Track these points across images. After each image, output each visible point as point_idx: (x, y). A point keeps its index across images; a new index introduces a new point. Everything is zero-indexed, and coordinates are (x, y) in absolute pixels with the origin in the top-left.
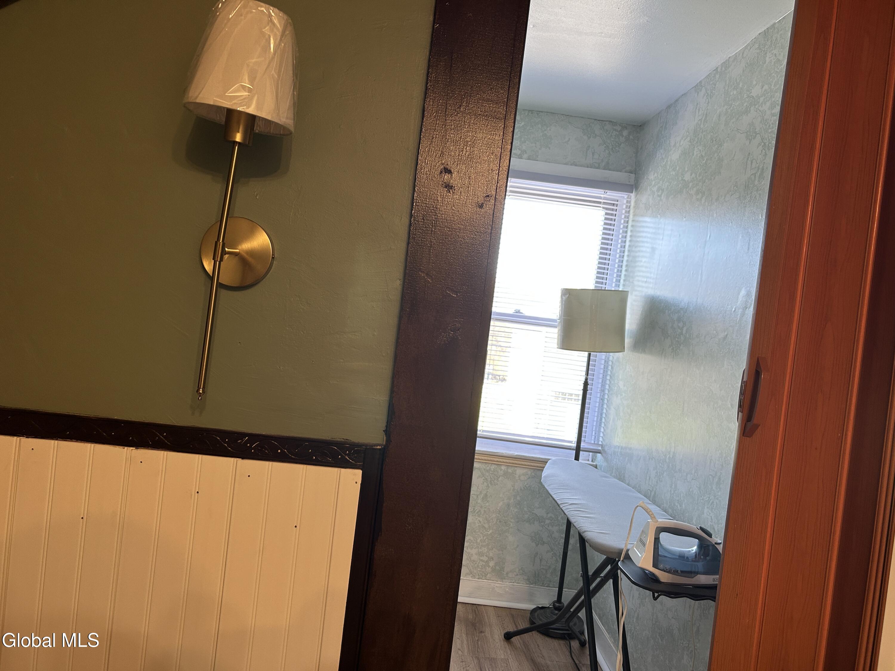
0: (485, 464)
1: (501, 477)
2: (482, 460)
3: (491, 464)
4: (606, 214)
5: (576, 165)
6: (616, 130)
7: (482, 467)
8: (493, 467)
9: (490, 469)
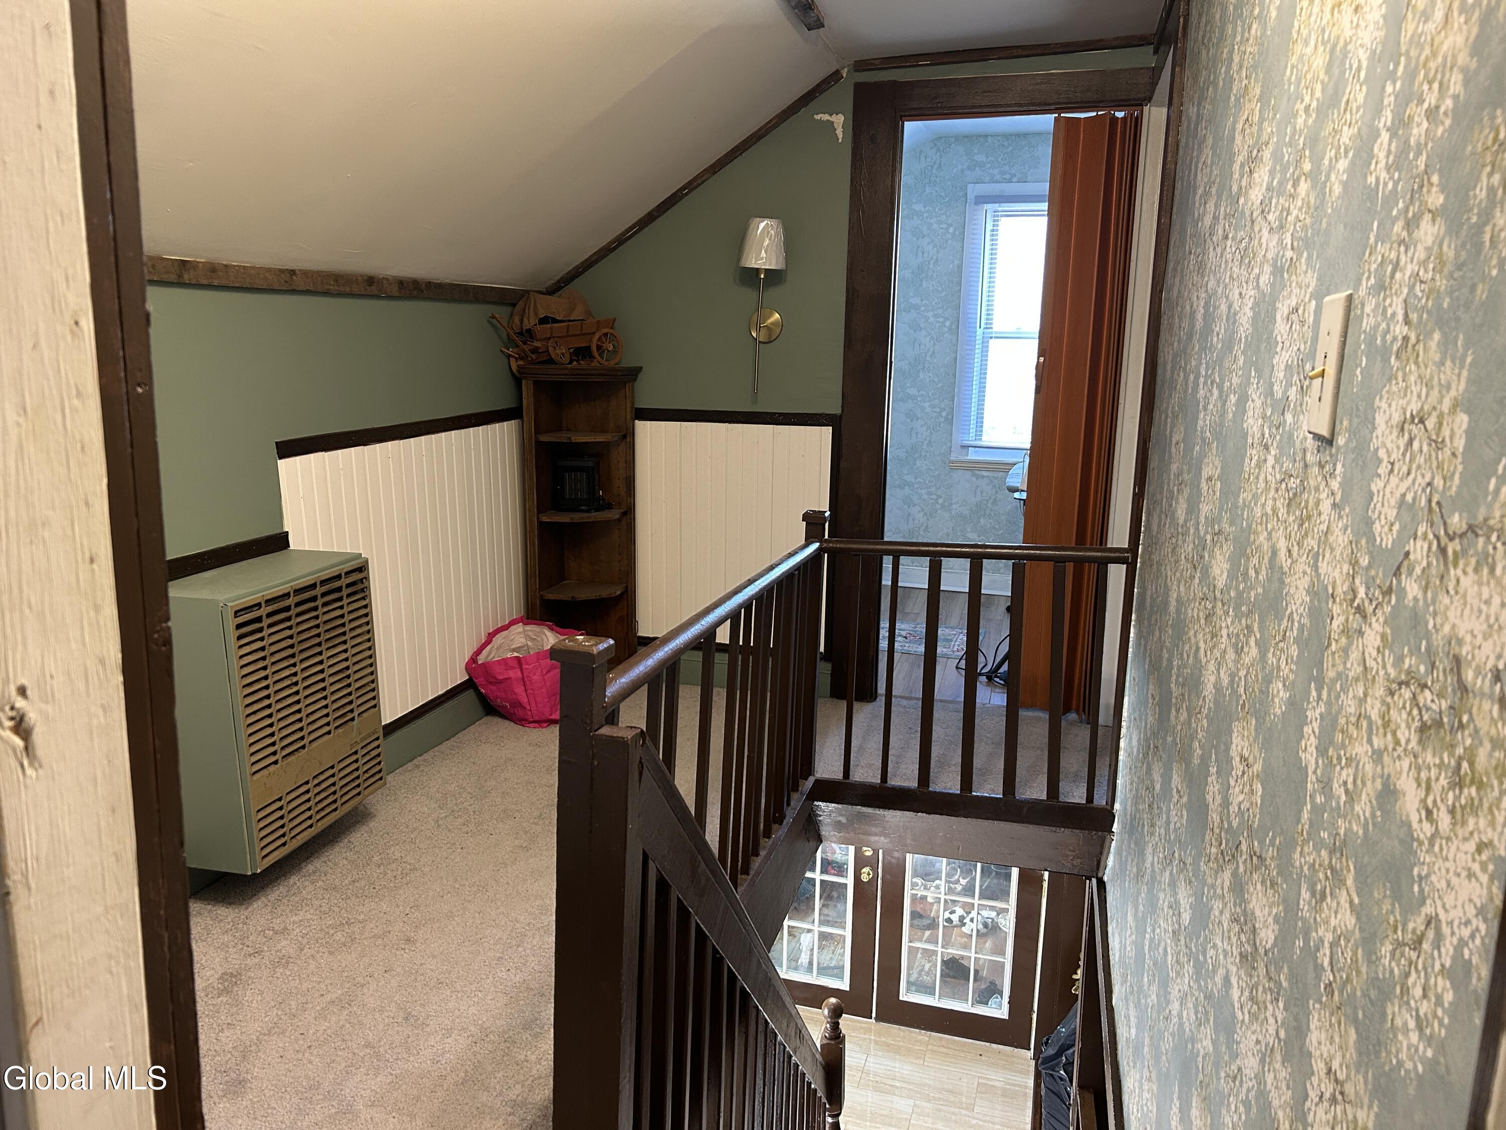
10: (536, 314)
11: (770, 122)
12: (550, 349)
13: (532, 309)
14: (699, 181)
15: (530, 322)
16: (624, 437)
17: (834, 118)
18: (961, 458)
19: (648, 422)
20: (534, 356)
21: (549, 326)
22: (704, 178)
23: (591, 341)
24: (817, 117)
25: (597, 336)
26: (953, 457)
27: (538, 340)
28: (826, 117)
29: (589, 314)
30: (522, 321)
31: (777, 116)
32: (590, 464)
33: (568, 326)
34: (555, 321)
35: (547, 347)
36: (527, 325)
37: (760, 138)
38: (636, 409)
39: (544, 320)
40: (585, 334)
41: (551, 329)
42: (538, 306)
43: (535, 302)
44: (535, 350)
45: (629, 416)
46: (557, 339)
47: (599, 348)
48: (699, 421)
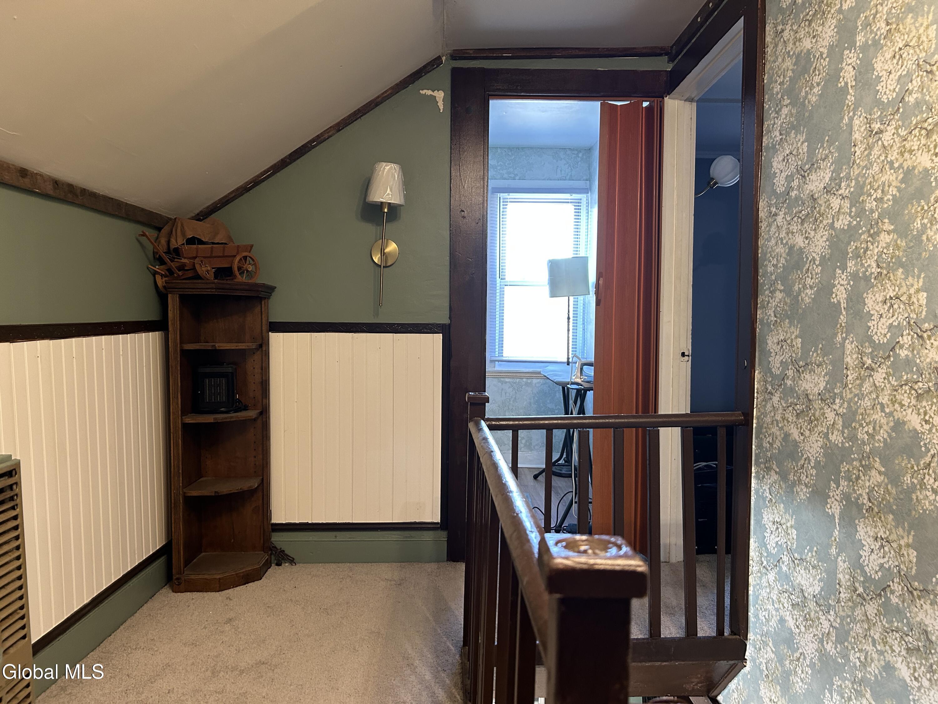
4: (575, 209)
5: (551, 180)
6: (574, 154)
10: (183, 234)
11: (386, 92)
12: (197, 267)
13: (179, 230)
14: (326, 136)
15: (178, 242)
16: (261, 346)
17: (436, 93)
19: (281, 334)
20: (180, 273)
21: (195, 246)
22: (330, 134)
23: (232, 262)
24: (423, 92)
25: (238, 259)
27: (185, 258)
28: (429, 92)
29: (230, 239)
30: (168, 242)
31: (392, 88)
32: (230, 370)
33: (212, 248)
34: (201, 242)
35: (194, 265)
36: (174, 244)
37: (377, 105)
38: (270, 323)
39: (192, 241)
40: (226, 256)
41: (197, 249)
42: (186, 228)
43: (182, 225)
44: (182, 268)
45: (264, 328)
46: (202, 259)
47: (239, 269)
48: (327, 331)
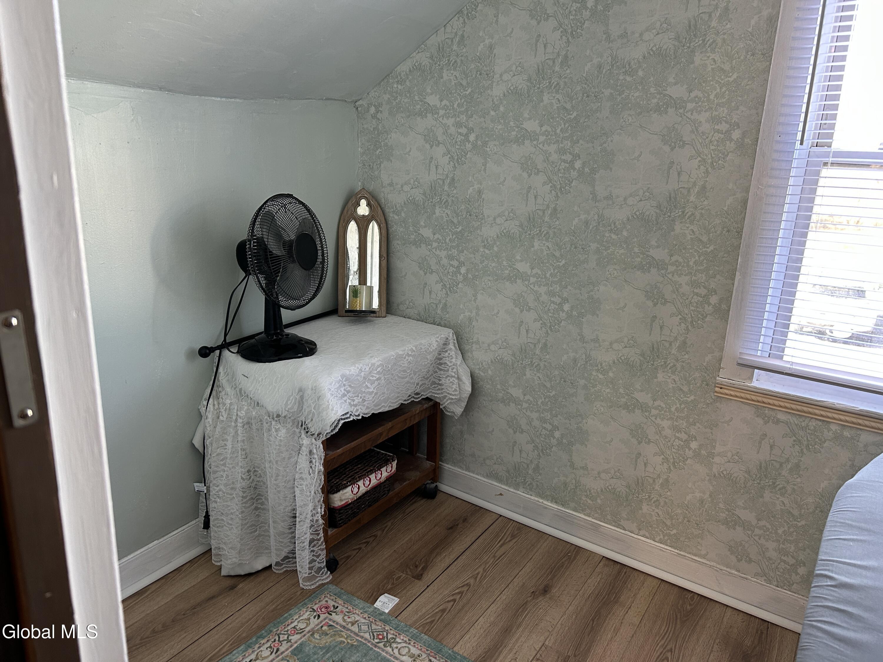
0: (798, 417)
1: (827, 442)
2: (793, 409)
3: (809, 419)
7: (792, 421)
8: (814, 424)
9: (808, 426)
18: (738, 382)
26: (723, 377)
